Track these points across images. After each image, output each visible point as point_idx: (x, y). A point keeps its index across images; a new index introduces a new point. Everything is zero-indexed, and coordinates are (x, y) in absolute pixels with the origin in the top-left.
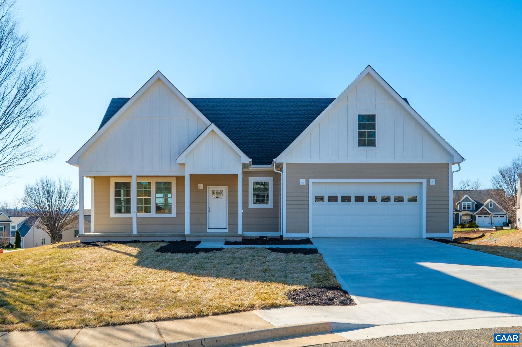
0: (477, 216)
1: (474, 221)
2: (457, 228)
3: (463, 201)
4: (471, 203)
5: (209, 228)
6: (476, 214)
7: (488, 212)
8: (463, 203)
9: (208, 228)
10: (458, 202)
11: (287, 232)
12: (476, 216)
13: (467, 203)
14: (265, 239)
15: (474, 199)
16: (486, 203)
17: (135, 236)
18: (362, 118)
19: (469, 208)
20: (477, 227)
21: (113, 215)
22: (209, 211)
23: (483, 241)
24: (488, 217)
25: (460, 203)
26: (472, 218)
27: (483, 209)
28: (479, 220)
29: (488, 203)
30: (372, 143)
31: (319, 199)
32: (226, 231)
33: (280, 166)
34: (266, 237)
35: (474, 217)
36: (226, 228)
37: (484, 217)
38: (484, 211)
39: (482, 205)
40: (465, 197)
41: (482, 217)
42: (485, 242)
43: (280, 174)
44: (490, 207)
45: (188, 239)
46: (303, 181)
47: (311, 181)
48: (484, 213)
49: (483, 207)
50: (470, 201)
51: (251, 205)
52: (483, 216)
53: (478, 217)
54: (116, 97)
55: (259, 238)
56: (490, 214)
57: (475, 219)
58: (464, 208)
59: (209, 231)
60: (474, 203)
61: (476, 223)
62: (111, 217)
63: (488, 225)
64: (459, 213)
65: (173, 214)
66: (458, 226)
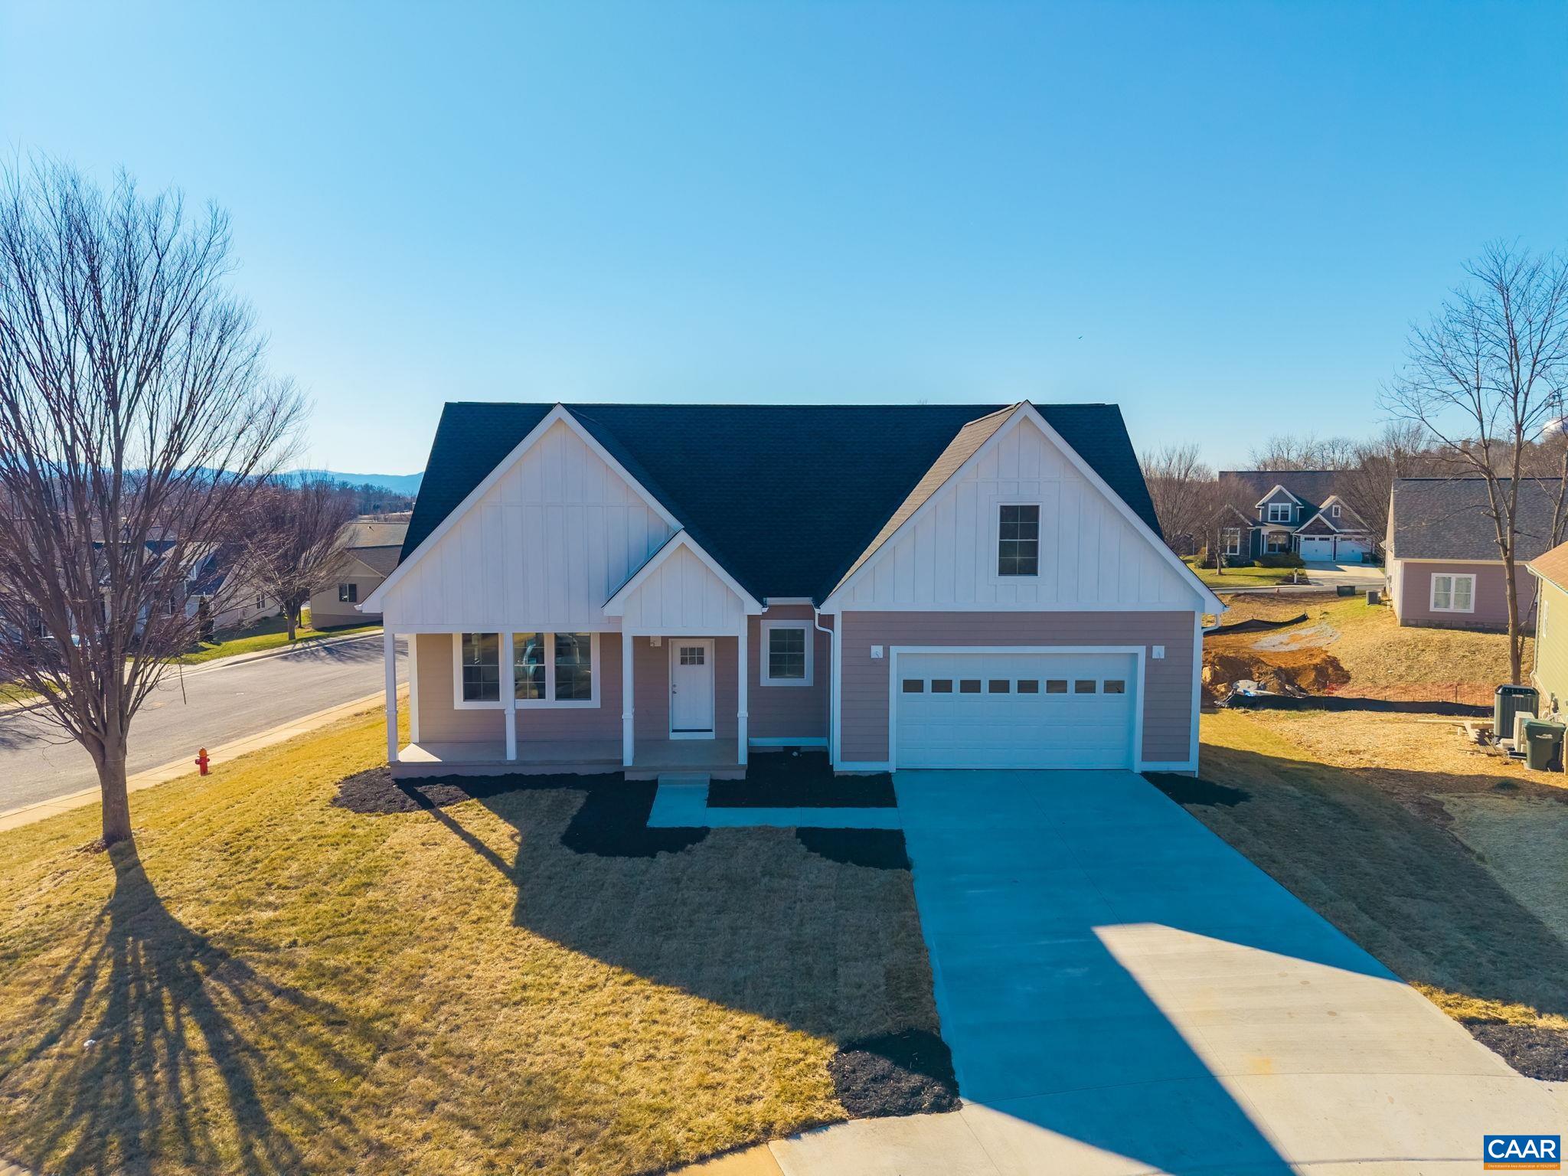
0: (1303, 537)
1: (1295, 549)
2: (1253, 565)
3: (1272, 500)
4: (1290, 505)
5: (674, 731)
6: (1300, 533)
7: (1328, 528)
8: (1270, 505)
9: (671, 730)
10: (1260, 503)
11: (842, 760)
12: (1299, 537)
13: (1280, 505)
14: (795, 754)
15: (1299, 495)
16: (1324, 506)
17: (512, 764)
18: (1007, 513)
19: (1285, 516)
20: (1301, 564)
21: (459, 703)
22: (674, 692)
23: (1303, 633)
24: (1328, 539)
25: (1263, 505)
26: (1290, 542)
27: (1318, 520)
28: (1310, 547)
29: (1331, 507)
30: (1030, 568)
31: (913, 686)
32: (711, 736)
33: (828, 620)
34: (797, 749)
35: (1296, 539)
36: (711, 731)
37: (1320, 539)
38: (1320, 526)
39: (1317, 509)
40: (1277, 488)
41: (1314, 539)
42: (1306, 637)
43: (829, 634)
44: (1333, 516)
45: (628, 777)
46: (877, 651)
47: (894, 650)
48: (1319, 529)
49: (1318, 515)
50: (1289, 500)
51: (766, 680)
52: (1317, 537)
53: (1306, 539)
54: (455, 400)
55: (781, 750)
56: (1333, 532)
57: (1297, 545)
58: (1275, 516)
59: (673, 736)
60: (1297, 505)
61: (1298, 556)
62: (455, 708)
63: (1327, 559)
64: (1260, 530)
65: (595, 702)
66: (1256, 563)
